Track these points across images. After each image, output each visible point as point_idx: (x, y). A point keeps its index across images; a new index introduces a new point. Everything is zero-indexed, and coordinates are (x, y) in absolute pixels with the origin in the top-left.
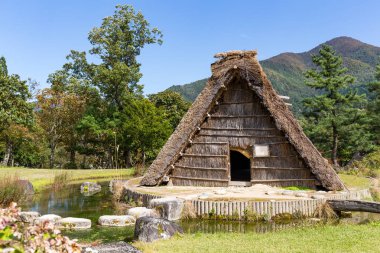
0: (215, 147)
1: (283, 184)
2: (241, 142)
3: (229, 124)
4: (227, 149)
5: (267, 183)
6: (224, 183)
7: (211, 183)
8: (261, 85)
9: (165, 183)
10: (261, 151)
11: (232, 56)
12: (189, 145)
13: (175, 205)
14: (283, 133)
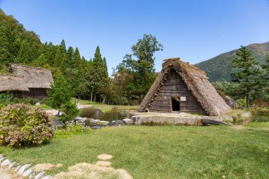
0: (165, 97)
1: (192, 113)
2: (175, 95)
3: (170, 88)
4: (170, 98)
5: (186, 112)
6: (169, 112)
7: (164, 112)
8: (181, 71)
9: (147, 111)
10: (183, 99)
11: (169, 60)
12: (155, 96)
13: (139, 118)
14: (190, 91)
